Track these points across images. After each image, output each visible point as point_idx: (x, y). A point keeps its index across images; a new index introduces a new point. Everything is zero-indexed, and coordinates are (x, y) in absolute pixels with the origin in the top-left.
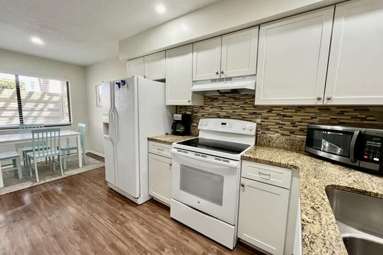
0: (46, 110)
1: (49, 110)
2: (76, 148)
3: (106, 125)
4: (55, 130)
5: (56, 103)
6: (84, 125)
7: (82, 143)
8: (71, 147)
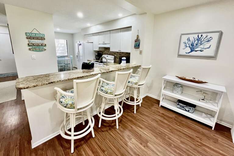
0: (59, 50)
1: (61, 50)
2: (70, 64)
3: (77, 56)
4: (63, 58)
5: (63, 47)
6: (72, 56)
7: (72, 62)
8: (68, 63)
